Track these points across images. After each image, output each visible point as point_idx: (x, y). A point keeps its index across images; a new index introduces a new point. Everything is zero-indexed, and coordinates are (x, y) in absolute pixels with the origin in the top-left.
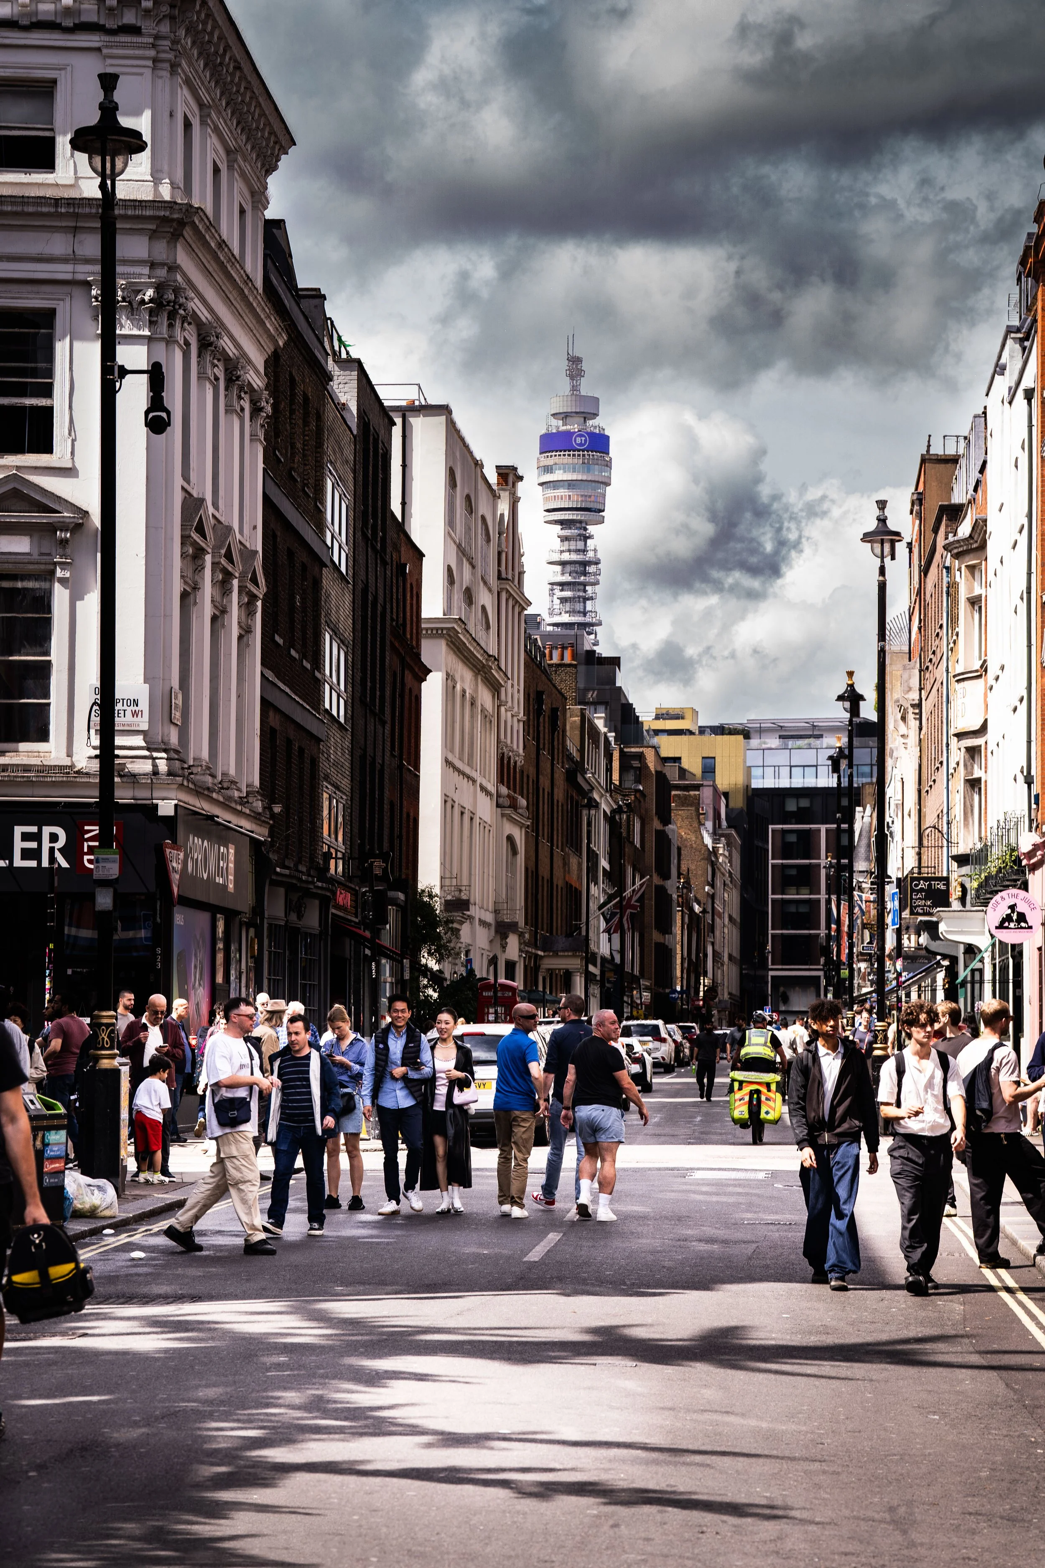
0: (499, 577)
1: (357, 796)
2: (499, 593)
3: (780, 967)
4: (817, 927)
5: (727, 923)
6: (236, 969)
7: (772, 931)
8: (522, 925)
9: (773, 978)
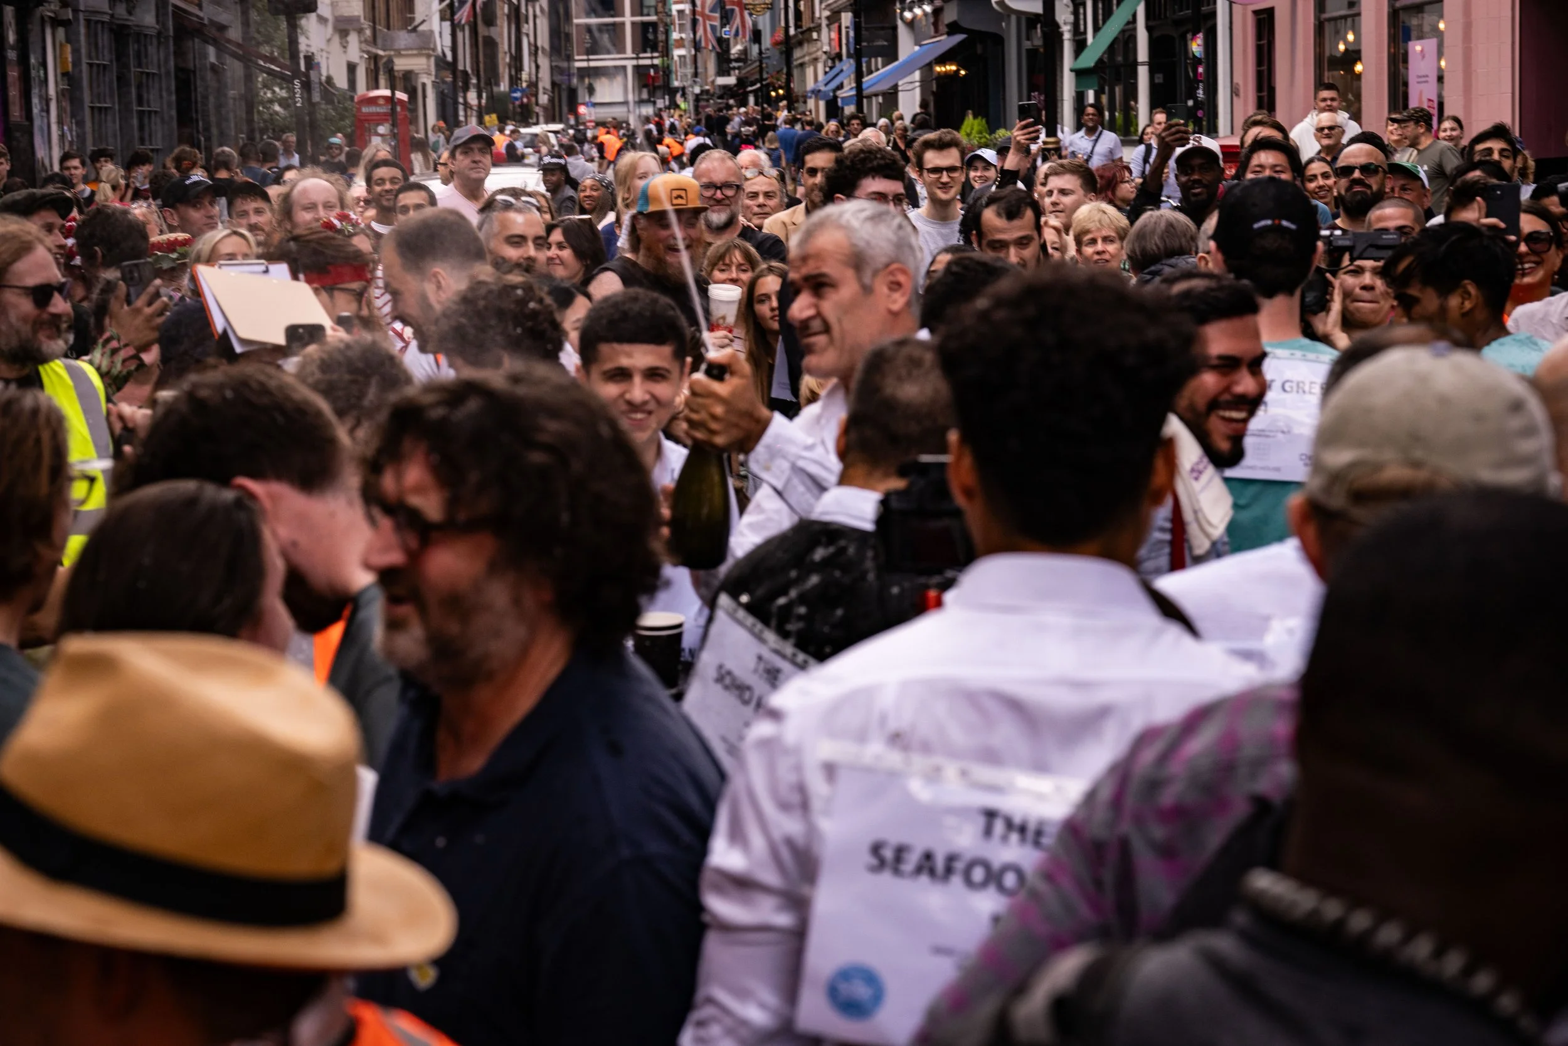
3: (585, 57)
4: (623, 15)
5: (538, 12)
6: (40, 97)
7: (576, 21)
8: (362, 20)
9: (579, 69)
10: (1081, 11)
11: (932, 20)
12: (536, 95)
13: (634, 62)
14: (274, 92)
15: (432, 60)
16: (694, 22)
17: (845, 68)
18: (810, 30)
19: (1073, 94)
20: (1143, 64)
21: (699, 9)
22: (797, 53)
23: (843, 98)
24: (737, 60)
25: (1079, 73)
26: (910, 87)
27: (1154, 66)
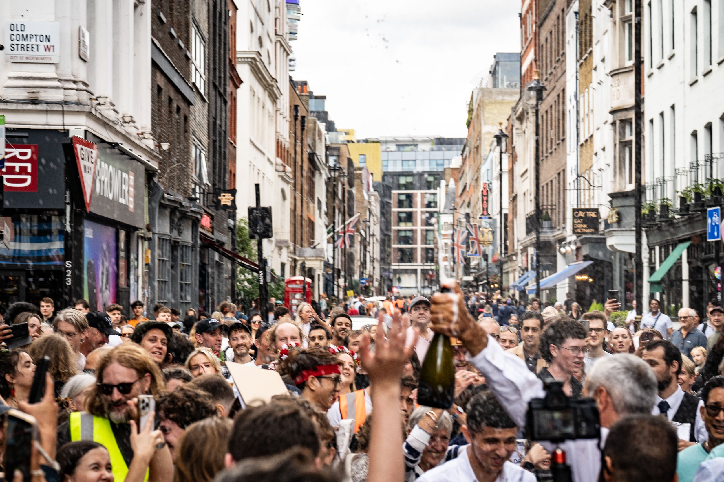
0: (276, 34)
1: (211, 150)
2: (276, 43)
3: (397, 264)
4: (416, 244)
5: (375, 241)
6: (135, 274)
7: (394, 246)
8: (289, 242)
9: (394, 270)
10: (653, 252)
11: (575, 253)
12: (372, 282)
13: (422, 267)
14: (245, 276)
15: (322, 263)
16: (453, 249)
17: (529, 275)
18: (512, 255)
19: (649, 294)
20: (685, 280)
21: (455, 242)
22: (505, 266)
23: (529, 290)
24: (474, 268)
25: (652, 283)
26: (563, 286)
27: (691, 282)
